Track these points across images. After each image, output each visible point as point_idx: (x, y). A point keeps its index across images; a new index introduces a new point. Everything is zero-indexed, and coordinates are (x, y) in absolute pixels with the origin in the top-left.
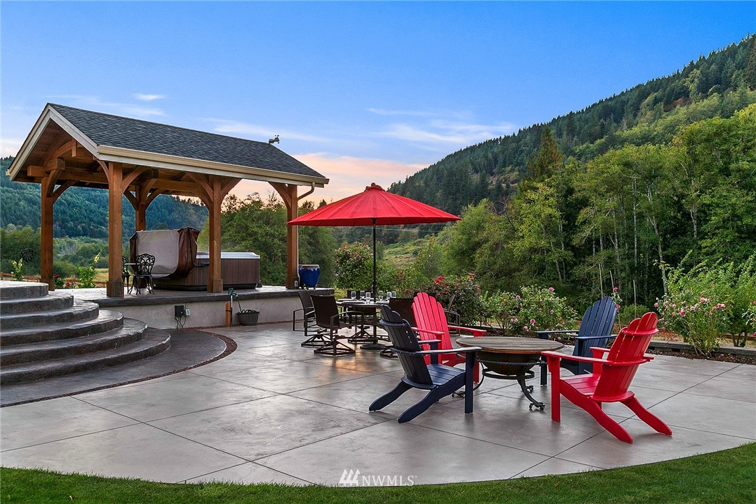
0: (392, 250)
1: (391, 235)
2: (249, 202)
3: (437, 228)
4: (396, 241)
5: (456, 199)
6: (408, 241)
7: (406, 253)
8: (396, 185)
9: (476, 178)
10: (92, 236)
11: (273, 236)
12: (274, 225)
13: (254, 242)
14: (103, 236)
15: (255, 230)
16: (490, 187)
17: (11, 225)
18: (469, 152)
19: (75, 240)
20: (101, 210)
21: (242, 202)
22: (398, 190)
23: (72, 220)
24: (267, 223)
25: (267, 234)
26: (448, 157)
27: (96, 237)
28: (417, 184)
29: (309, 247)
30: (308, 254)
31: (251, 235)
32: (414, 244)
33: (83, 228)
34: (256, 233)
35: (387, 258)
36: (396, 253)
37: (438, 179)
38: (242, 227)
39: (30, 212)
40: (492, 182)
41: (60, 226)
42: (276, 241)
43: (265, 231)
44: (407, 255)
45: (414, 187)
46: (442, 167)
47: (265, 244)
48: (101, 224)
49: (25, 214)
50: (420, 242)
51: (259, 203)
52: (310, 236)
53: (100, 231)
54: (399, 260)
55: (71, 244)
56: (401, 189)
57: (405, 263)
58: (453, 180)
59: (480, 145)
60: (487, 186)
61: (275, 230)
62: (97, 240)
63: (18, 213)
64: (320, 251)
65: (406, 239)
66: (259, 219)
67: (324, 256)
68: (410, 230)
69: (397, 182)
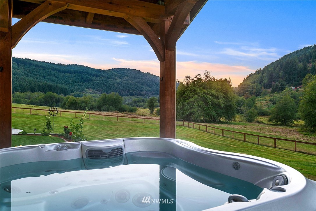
0: (259, 99)
1: (258, 92)
2: (196, 79)
3: (281, 88)
4: (260, 95)
5: (290, 75)
6: (266, 95)
7: (266, 100)
8: (259, 70)
9: (301, 65)
10: (138, 95)
11: (207, 94)
12: (207, 89)
13: (198, 97)
14: (141, 96)
15: (199, 91)
16: (308, 69)
17: (112, 92)
18: (295, 53)
19: (132, 97)
20: (141, 86)
21: (193, 79)
22: (260, 72)
23: (131, 90)
24: (204, 88)
25: (204, 93)
26: (285, 56)
27: (139, 96)
28: (270, 69)
29: (224, 99)
30: (223, 102)
31: (196, 94)
32: (269, 96)
33: (135, 93)
34: (199, 93)
35: (256, 103)
36: (261, 100)
37: (280, 66)
38: (193, 90)
39: (118, 87)
40: (309, 66)
41: (127, 92)
42: (208, 96)
43: (203, 92)
44: (266, 101)
45: (269, 71)
46: (282, 61)
47: (204, 97)
48: (141, 91)
49: (116, 88)
50: (272, 95)
51: (200, 79)
52: (224, 93)
53: (141, 94)
54: (263, 104)
55: (130, 98)
56: (261, 72)
57: (266, 105)
58: (289, 66)
59: (301, 50)
60: (307, 68)
61: (208, 91)
62: (140, 97)
63: (114, 88)
64: (229, 101)
65: (265, 94)
66: (200, 87)
67: (231, 103)
68: (267, 90)
69: (259, 69)
